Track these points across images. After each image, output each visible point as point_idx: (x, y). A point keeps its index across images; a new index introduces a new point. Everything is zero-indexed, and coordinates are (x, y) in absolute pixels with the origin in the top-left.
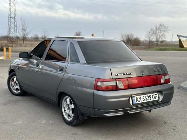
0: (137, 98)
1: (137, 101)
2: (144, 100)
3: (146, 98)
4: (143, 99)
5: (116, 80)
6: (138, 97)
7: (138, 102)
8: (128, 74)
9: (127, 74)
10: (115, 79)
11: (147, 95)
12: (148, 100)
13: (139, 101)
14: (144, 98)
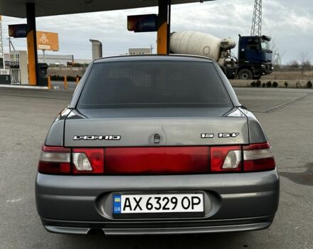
0: (127, 199)
1: (125, 206)
2: (149, 206)
3: (158, 202)
4: (148, 204)
5: (72, 150)
6: (131, 197)
7: (128, 211)
8: (107, 138)
9: (104, 138)
10: (72, 148)
11: (162, 196)
12: (164, 208)
13: (133, 208)
14: (153, 201)
